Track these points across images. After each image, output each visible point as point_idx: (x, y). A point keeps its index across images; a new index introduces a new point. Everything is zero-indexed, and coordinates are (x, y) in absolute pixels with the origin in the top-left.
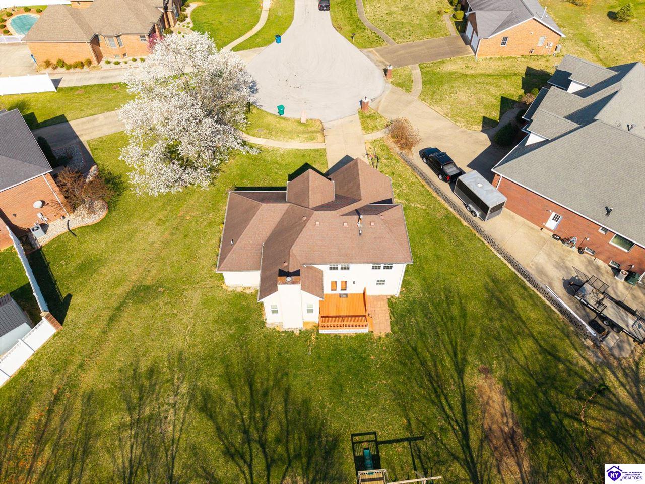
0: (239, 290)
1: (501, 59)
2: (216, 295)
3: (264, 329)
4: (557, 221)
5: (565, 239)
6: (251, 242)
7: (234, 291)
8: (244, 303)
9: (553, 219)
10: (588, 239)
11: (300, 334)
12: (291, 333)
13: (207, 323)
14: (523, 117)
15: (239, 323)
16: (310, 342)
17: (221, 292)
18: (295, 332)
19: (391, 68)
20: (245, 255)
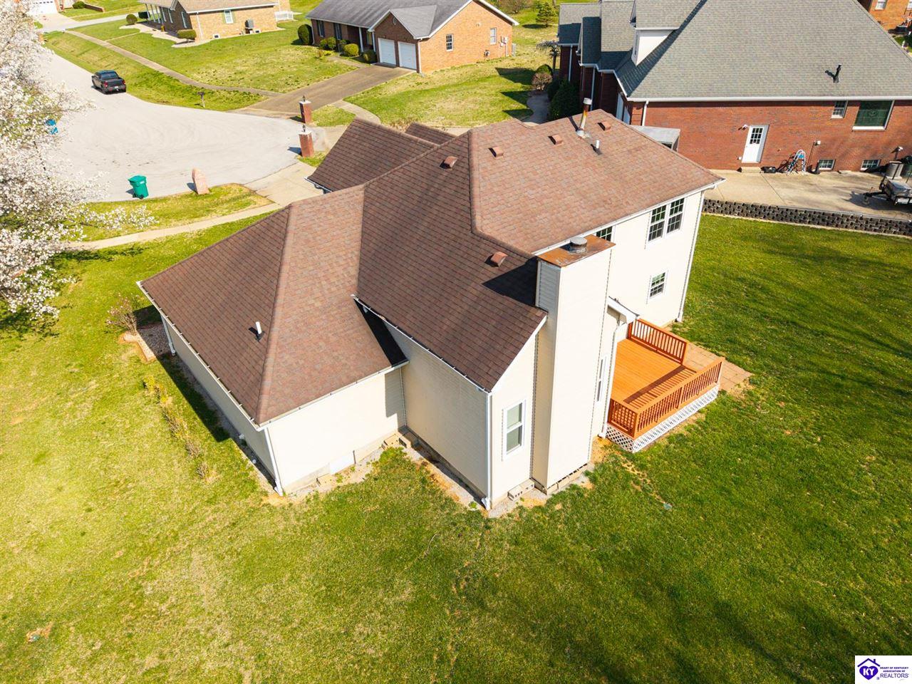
0: (326, 487)
1: (453, 68)
2: (269, 532)
3: (496, 528)
4: (758, 143)
5: (782, 165)
6: (318, 304)
7: (316, 497)
8: (370, 508)
9: (751, 143)
10: (819, 142)
11: (593, 480)
12: (574, 492)
13: (302, 623)
14: (581, 65)
15: (407, 560)
16: (637, 483)
17: (279, 518)
18: (579, 483)
19: (307, 102)
20: (321, 344)
